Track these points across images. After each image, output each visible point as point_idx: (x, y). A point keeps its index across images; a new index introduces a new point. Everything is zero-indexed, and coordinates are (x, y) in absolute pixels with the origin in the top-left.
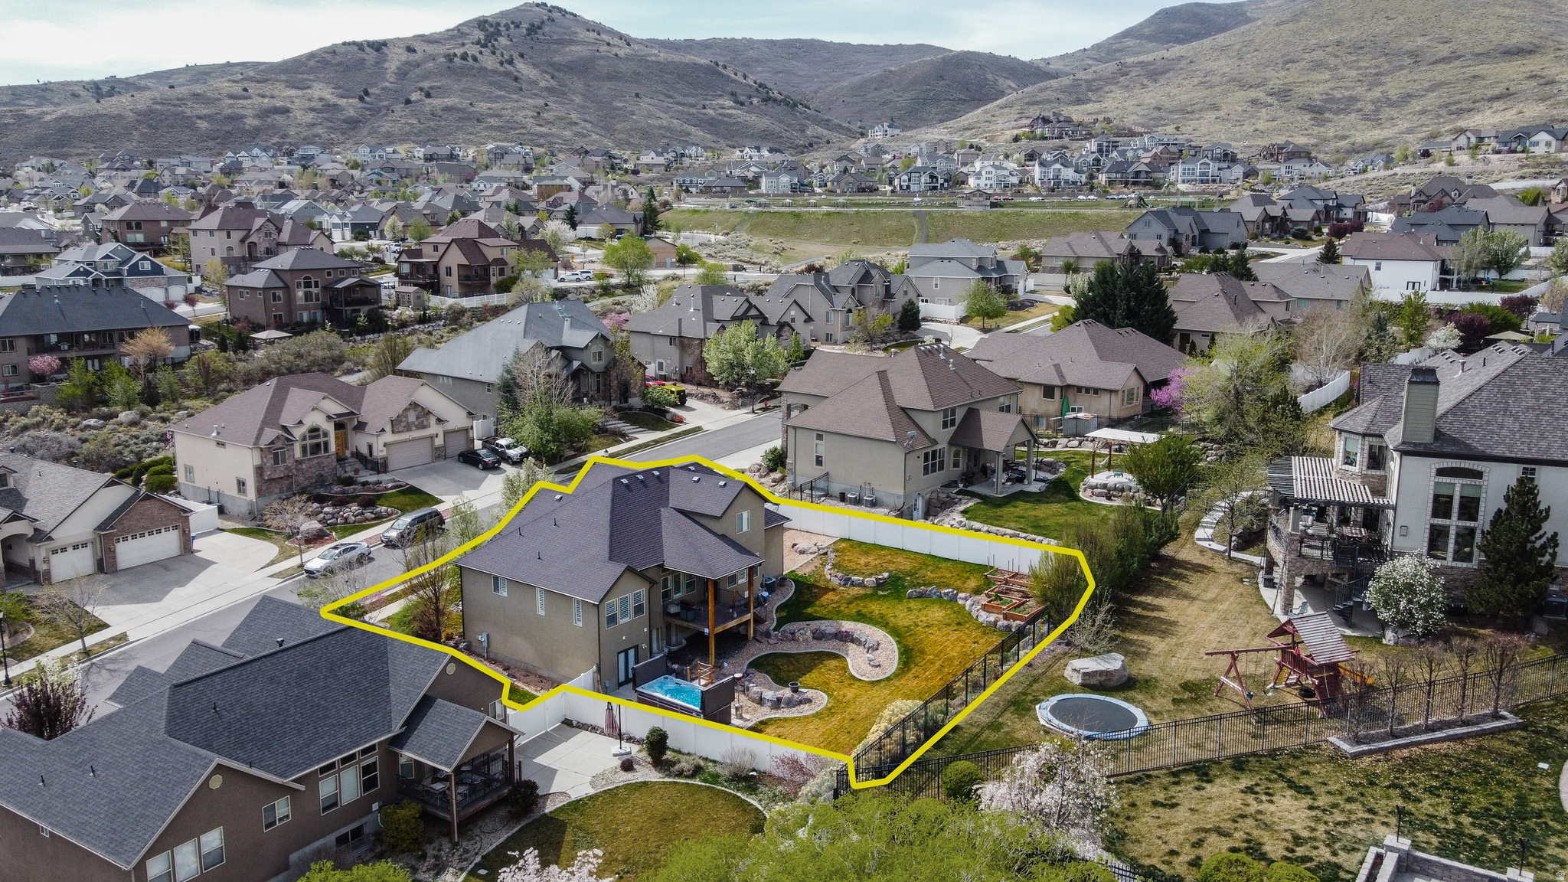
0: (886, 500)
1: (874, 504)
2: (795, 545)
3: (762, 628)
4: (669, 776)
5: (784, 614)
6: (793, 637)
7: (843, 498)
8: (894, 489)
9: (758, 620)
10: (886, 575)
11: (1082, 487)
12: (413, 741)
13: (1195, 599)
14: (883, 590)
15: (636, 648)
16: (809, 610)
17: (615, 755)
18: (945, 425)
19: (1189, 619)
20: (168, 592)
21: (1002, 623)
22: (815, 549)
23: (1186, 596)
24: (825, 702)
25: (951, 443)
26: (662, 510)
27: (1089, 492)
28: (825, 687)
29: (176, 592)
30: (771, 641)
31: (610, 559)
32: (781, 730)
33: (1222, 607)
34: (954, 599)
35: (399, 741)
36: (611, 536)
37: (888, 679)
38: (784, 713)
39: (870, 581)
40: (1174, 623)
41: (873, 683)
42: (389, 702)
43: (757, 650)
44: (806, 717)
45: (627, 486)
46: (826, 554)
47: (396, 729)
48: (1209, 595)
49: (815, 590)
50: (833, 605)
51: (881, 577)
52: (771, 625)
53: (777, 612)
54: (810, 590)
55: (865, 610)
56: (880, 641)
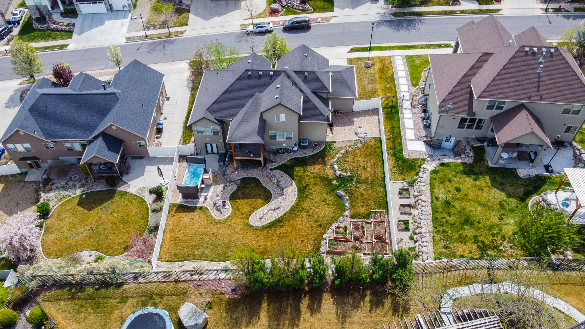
0: (432, 131)
2: (359, 127)
3: (269, 165)
4: (151, 205)
5: (288, 163)
6: (270, 177)
7: (423, 112)
10: (349, 174)
11: (542, 194)
14: (336, 181)
15: (217, 145)
16: (297, 169)
17: (160, 183)
18: (490, 107)
22: (362, 135)
25: (492, 118)
26: (257, 93)
27: (539, 199)
28: (236, 209)
30: (263, 173)
31: (207, 109)
32: (198, 216)
36: (219, 98)
37: (252, 227)
38: (212, 210)
39: (338, 173)
41: (247, 225)
42: (96, 128)
43: (255, 173)
44: (213, 218)
45: (250, 76)
46: (360, 141)
47: (90, 138)
49: (320, 160)
50: (309, 174)
51: (344, 174)
52: (274, 166)
53: (289, 160)
54: (319, 158)
55: (311, 186)
56: (281, 208)
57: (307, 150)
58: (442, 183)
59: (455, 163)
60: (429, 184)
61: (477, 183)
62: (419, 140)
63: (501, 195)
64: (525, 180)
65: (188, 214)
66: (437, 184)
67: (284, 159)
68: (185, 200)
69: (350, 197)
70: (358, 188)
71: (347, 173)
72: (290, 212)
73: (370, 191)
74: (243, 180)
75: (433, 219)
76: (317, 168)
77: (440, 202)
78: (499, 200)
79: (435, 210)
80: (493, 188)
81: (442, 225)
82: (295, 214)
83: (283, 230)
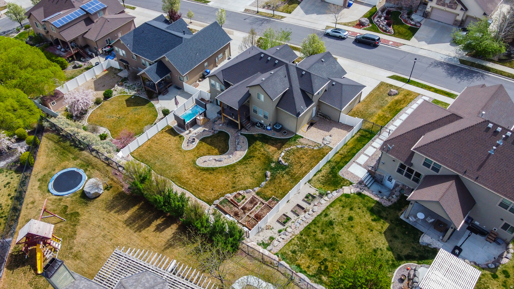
5: (256, 136)
10: (286, 164)
22: (326, 142)
24: (186, 149)
28: (197, 149)
30: (236, 135)
31: (222, 70)
37: (195, 164)
43: (231, 132)
45: (261, 57)
46: (320, 146)
47: (153, 61)
49: (279, 144)
50: (262, 150)
51: (283, 162)
52: (246, 133)
53: (258, 134)
54: (279, 143)
55: (254, 159)
56: (222, 162)
57: (277, 133)
58: (343, 207)
59: (371, 198)
60: (331, 202)
61: (374, 223)
62: (365, 168)
63: (384, 244)
64: (421, 246)
65: (171, 136)
66: (338, 205)
67: (256, 131)
68: (177, 127)
69: (270, 180)
70: (283, 177)
71: (285, 162)
72: (225, 168)
73: (289, 183)
74: (220, 132)
75: (306, 228)
76: (271, 149)
77: (326, 219)
78: (377, 247)
79: (314, 222)
80: (383, 235)
81: (308, 236)
82: (226, 171)
83: (209, 176)
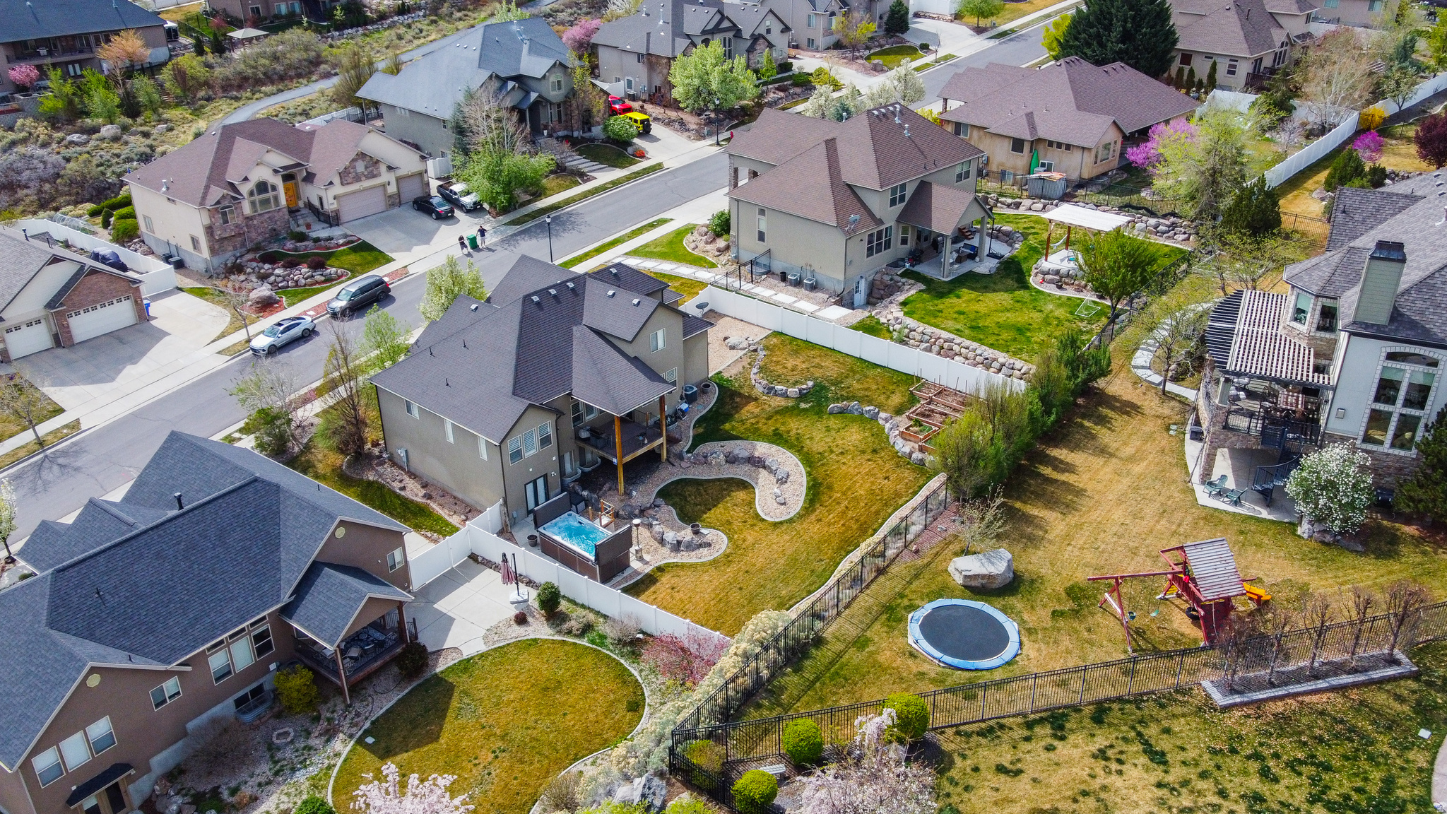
0: (827, 284)
1: (814, 287)
2: (726, 339)
3: (676, 449)
4: (559, 632)
5: (701, 430)
6: (705, 460)
7: (783, 277)
8: (834, 275)
9: (672, 441)
10: (810, 384)
11: (1034, 271)
12: (301, 611)
13: (1112, 455)
14: (806, 402)
15: (545, 477)
16: (727, 426)
17: (512, 603)
18: (893, 202)
19: (1099, 487)
20: (120, 371)
21: (917, 455)
22: (745, 344)
23: (1103, 451)
24: (724, 547)
25: (900, 219)
26: (575, 328)
27: (1040, 277)
28: (726, 527)
29: (130, 371)
30: (684, 464)
31: (514, 394)
32: (676, 579)
33: (1138, 469)
34: (875, 418)
35: (288, 610)
36: (517, 366)
37: (791, 521)
38: (684, 558)
39: (793, 391)
40: (1080, 493)
41: (776, 525)
42: (279, 569)
43: (666, 476)
44: (703, 564)
45: (538, 304)
46: (755, 350)
47: (286, 598)
48: (1129, 451)
49: (737, 400)
50: (753, 420)
52: (686, 445)
53: (694, 427)
54: (732, 399)
55: (783, 429)
57: (700, 401)
58: (936, 317)
59: (912, 296)
60: (926, 325)
61: (965, 298)
63: (1002, 295)
65: (656, 586)
66: (934, 321)
67: (686, 429)
69: (857, 401)
70: (848, 388)
71: (805, 384)
72: (811, 467)
73: (868, 380)
75: (990, 347)
76: (752, 409)
77: (967, 331)
78: (1009, 299)
79: (977, 340)
80: (984, 294)
81: (1008, 346)
83: (839, 488)
